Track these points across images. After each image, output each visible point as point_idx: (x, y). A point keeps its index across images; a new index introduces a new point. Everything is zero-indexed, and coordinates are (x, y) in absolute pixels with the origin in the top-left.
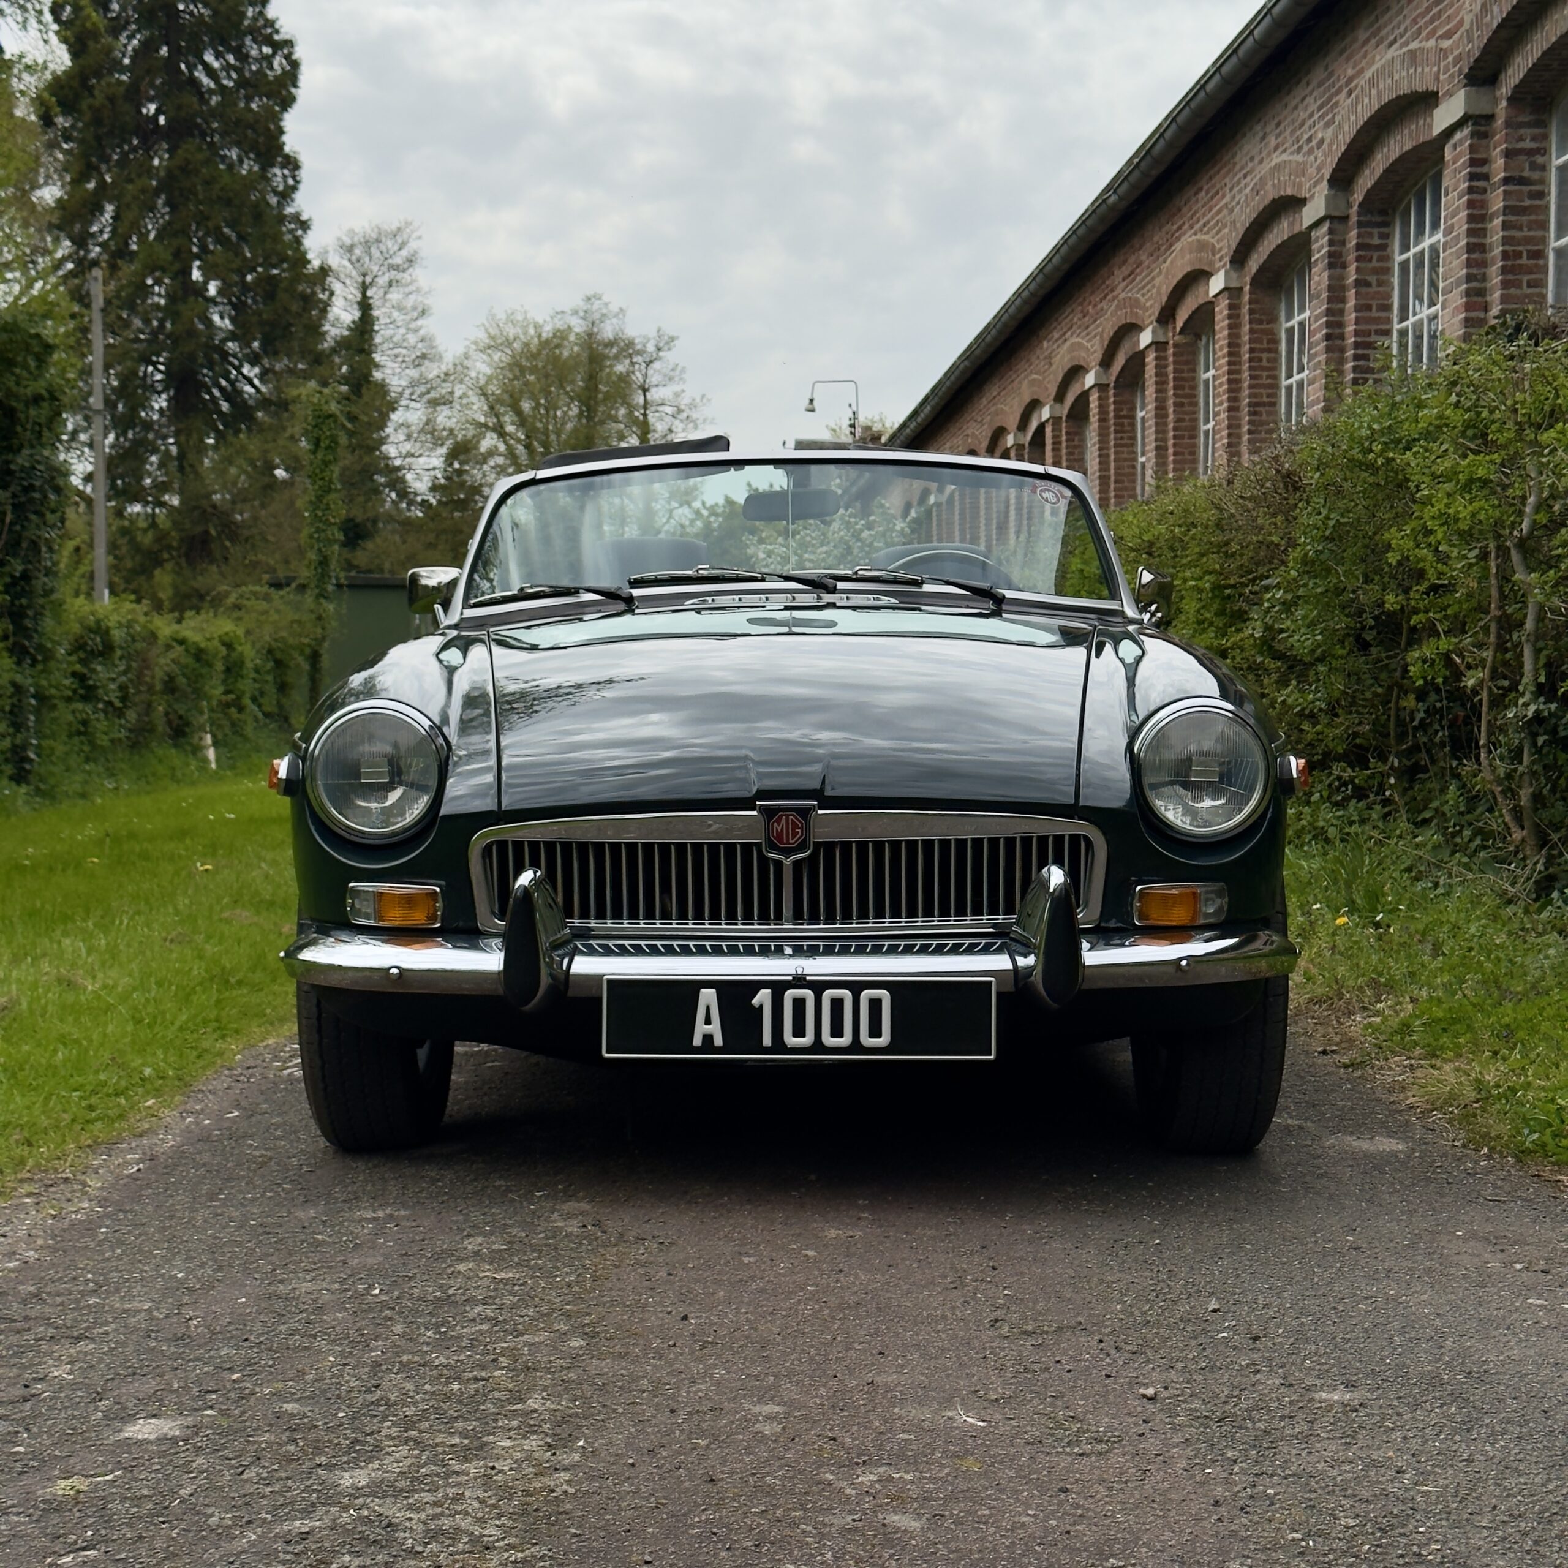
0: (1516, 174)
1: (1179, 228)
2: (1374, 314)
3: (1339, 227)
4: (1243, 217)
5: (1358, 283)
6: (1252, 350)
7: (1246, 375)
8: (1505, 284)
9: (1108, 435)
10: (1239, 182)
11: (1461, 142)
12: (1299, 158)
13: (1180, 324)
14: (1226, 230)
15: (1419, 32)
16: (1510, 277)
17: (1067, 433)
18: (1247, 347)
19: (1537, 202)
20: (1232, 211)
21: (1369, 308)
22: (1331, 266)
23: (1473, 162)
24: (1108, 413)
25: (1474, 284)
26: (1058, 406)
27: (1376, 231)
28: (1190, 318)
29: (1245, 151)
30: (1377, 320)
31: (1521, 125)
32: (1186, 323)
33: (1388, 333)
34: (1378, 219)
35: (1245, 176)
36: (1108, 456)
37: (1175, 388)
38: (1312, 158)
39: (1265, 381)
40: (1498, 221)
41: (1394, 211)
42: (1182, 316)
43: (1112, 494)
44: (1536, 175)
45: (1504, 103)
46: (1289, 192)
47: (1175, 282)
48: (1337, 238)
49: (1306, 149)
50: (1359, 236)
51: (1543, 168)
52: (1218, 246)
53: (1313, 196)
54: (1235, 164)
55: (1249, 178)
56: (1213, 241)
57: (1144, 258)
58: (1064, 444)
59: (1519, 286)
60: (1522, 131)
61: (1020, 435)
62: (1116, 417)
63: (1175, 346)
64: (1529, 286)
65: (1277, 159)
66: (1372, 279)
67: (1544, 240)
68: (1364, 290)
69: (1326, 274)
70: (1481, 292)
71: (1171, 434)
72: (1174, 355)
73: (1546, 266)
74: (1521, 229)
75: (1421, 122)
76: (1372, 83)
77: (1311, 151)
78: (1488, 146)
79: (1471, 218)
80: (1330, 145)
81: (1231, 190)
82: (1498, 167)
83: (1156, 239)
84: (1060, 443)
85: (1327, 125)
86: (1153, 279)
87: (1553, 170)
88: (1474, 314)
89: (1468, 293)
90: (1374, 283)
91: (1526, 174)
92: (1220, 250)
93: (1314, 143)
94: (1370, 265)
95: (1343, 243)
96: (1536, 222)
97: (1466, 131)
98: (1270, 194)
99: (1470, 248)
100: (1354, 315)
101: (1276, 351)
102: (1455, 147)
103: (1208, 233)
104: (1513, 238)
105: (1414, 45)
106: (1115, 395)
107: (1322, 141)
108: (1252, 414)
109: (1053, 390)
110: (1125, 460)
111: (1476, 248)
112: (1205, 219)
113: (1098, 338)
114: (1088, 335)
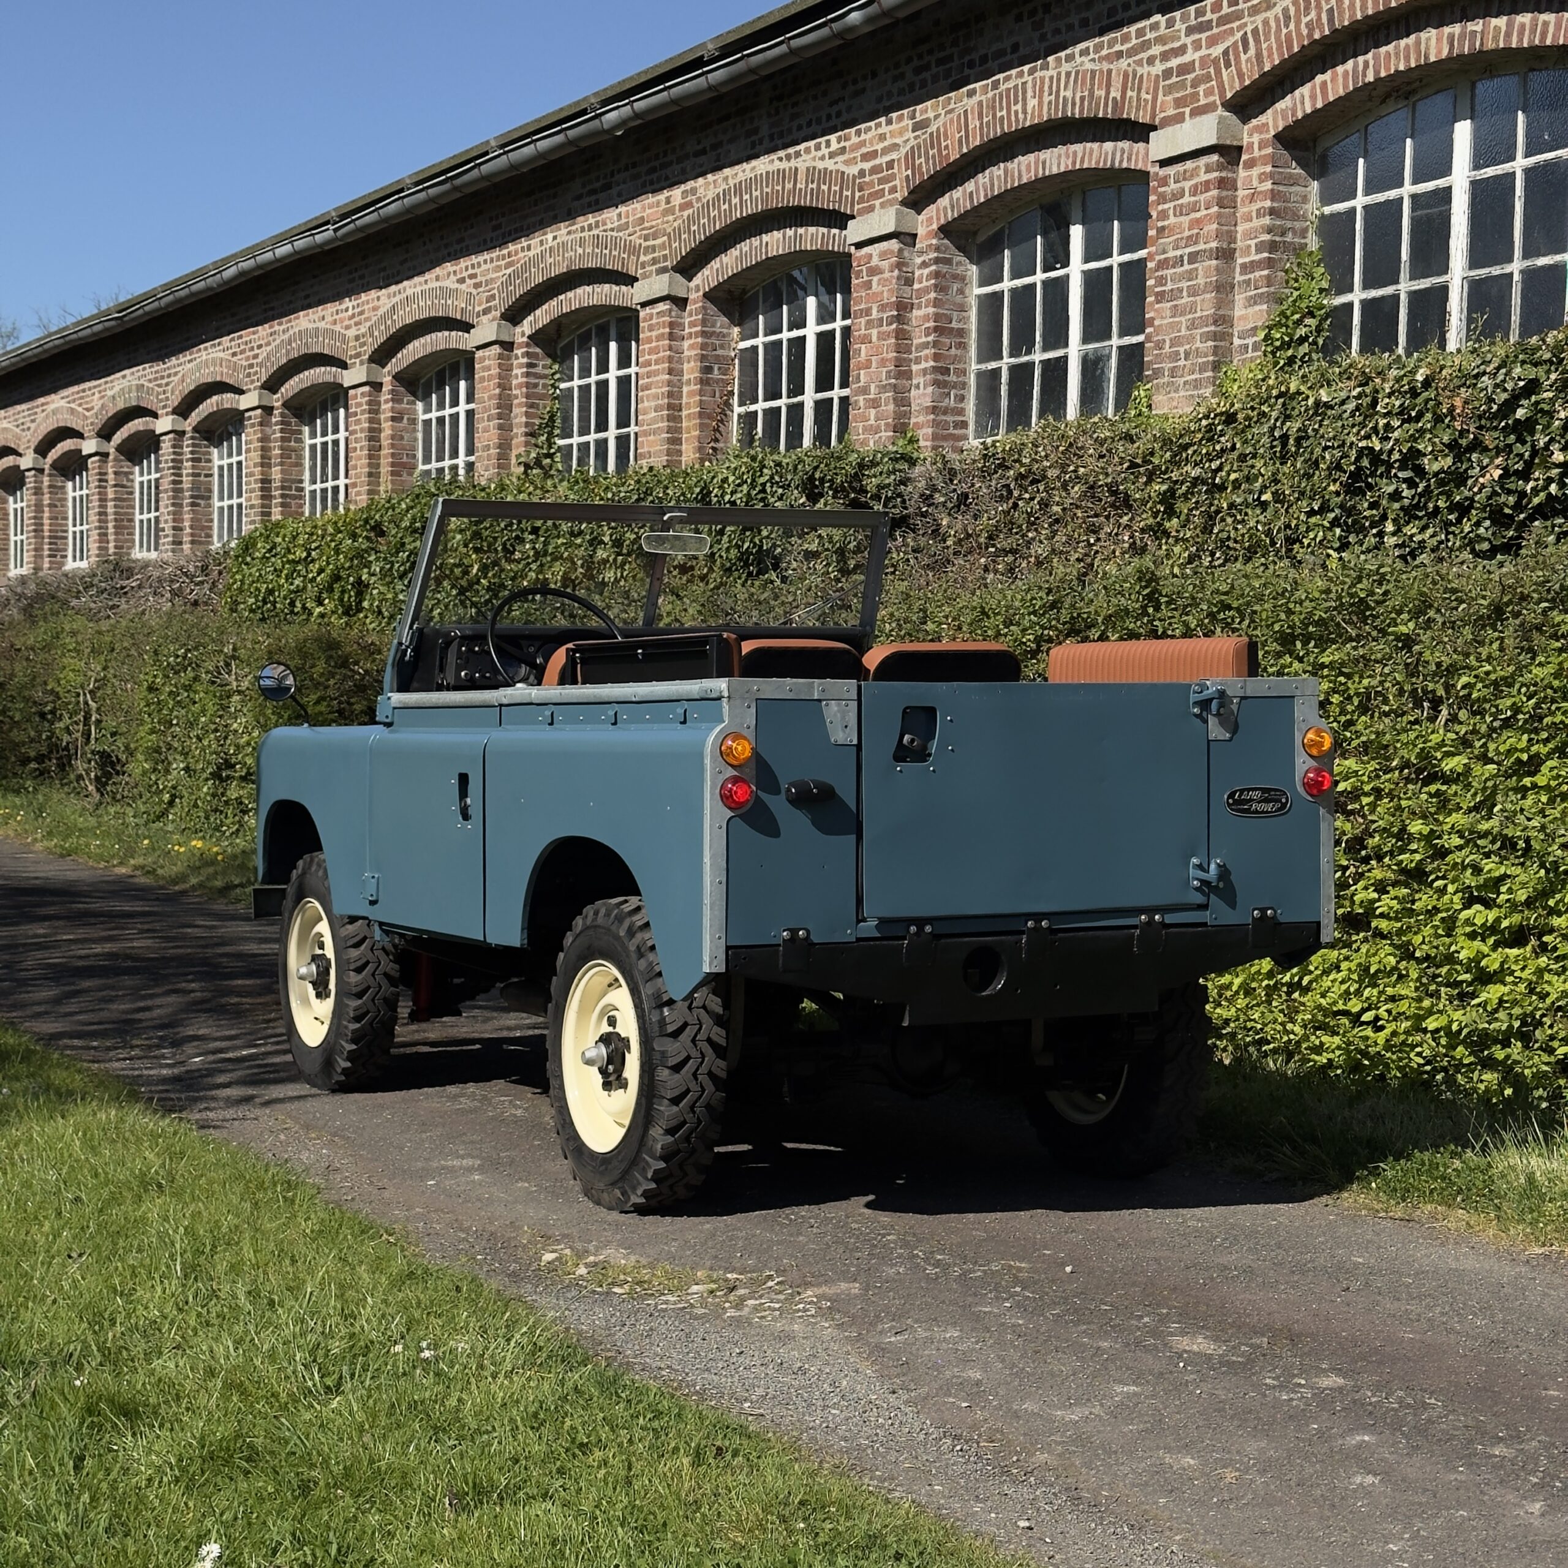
0: (119, 482)
2: (59, 521)
3: (40, 474)
5: (50, 505)
8: (116, 534)
11: (95, 462)
12: (18, 430)
15: (74, 401)
16: (119, 530)
19: (130, 497)
21: (56, 518)
25: (102, 531)
27: (58, 479)
30: (60, 525)
31: (121, 460)
33: (66, 532)
34: (59, 474)
38: (25, 433)
40: (112, 503)
41: (68, 472)
44: (129, 484)
45: (113, 450)
46: (13, 446)
48: (38, 479)
49: (21, 428)
50: (50, 480)
51: (132, 481)
53: (26, 454)
59: (124, 535)
60: (122, 463)
64: (127, 535)
66: (58, 504)
67: (133, 514)
68: (53, 508)
70: (106, 535)
74: (122, 508)
75: (78, 443)
76: (54, 412)
77: (24, 430)
78: (106, 467)
79: (100, 500)
80: (34, 433)
82: (111, 478)
85: (33, 421)
87: (137, 483)
88: (102, 545)
89: (99, 535)
90: (59, 506)
91: (124, 483)
93: (25, 427)
94: (56, 497)
95: (42, 483)
96: (129, 506)
97: (97, 458)
100: (48, 521)
102: (92, 462)
104: (119, 512)
105: (72, 405)
107: (30, 428)
111: (102, 514)
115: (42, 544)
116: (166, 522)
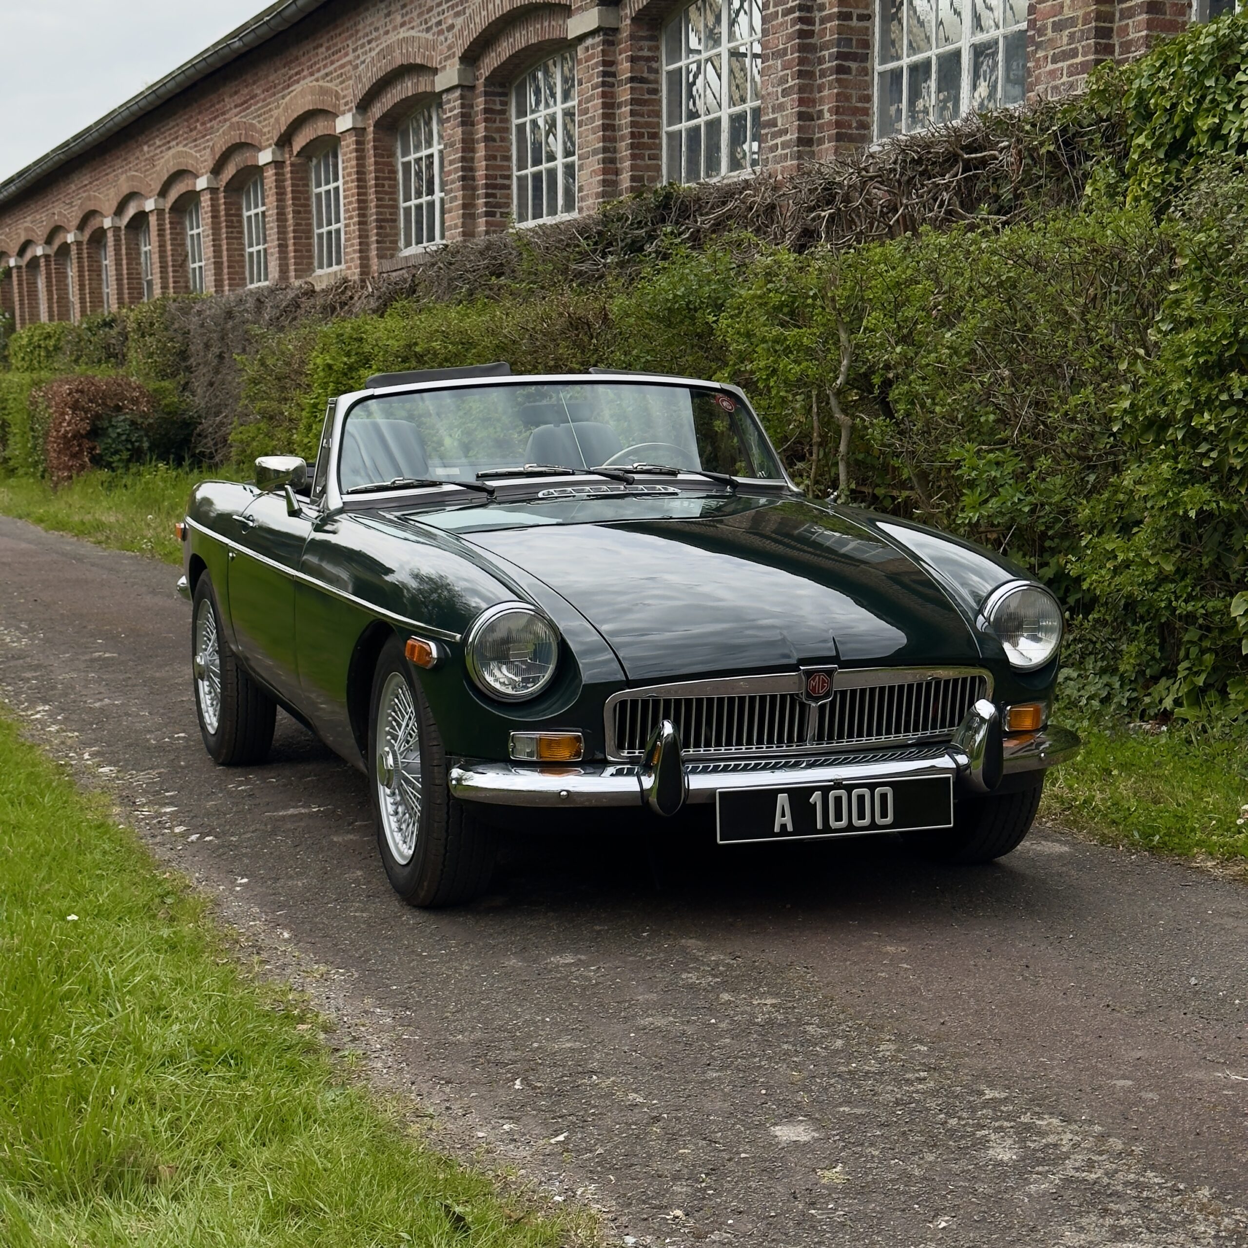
0: (638, 75)
1: (297, 74)
2: (499, 162)
3: (468, 94)
4: (369, 75)
5: (487, 139)
6: (377, 178)
7: (373, 197)
8: (633, 157)
9: (220, 229)
10: (363, 46)
11: (593, 46)
12: (429, 36)
13: (297, 147)
14: (351, 82)
16: (637, 151)
17: (171, 223)
18: (373, 175)
19: (654, 97)
20: (356, 67)
21: (494, 158)
22: (463, 124)
23: (605, 63)
24: (218, 211)
25: (608, 155)
26: (161, 200)
27: (497, 99)
28: (308, 144)
29: (369, 21)
30: (501, 168)
31: (642, 38)
32: (303, 149)
33: (509, 177)
34: (500, 90)
35: (369, 42)
36: (220, 246)
37: (293, 199)
38: (442, 38)
39: (386, 203)
40: (626, 109)
41: (511, 85)
42: (299, 142)
43: (226, 277)
44: (652, 77)
45: (628, 21)
46: (419, 61)
47: (295, 115)
48: (466, 102)
49: (435, 29)
50: (486, 102)
51: (657, 71)
52: (342, 94)
53: (444, 67)
54: (357, 31)
55: (374, 44)
56: (338, 89)
57: (258, 92)
58: (168, 232)
59: (644, 159)
60: (642, 43)
61: (117, 219)
62: (227, 215)
63: (292, 165)
64: (650, 159)
65: (403, 33)
66: (497, 136)
67: (658, 125)
68: (491, 144)
69: (459, 130)
70: (613, 161)
71: (291, 235)
72: (292, 172)
73: (661, 144)
74: (643, 116)
75: (546, 24)
77: (441, 32)
78: (615, 52)
79: (605, 105)
80: (461, 31)
81: (355, 50)
82: (624, 69)
83: (271, 78)
84: (164, 230)
85: (457, 14)
86: (270, 110)
87: (664, 74)
88: (608, 177)
89: (604, 161)
90: (498, 139)
91: (645, 75)
92: (344, 97)
93: (444, 26)
94: (495, 125)
95: (472, 107)
96: (653, 111)
97: (598, 39)
98: (399, 60)
99: (605, 127)
100: (484, 163)
101: (395, 179)
102: (587, 49)
103: (331, 81)
104: (638, 122)
106: (225, 197)
107: (451, 27)
108: (378, 227)
109: (157, 187)
110: (236, 250)
111: (609, 127)
112: (327, 70)
113: (208, 150)
114: (196, 146)
115: (474, 197)
116: (781, 107)
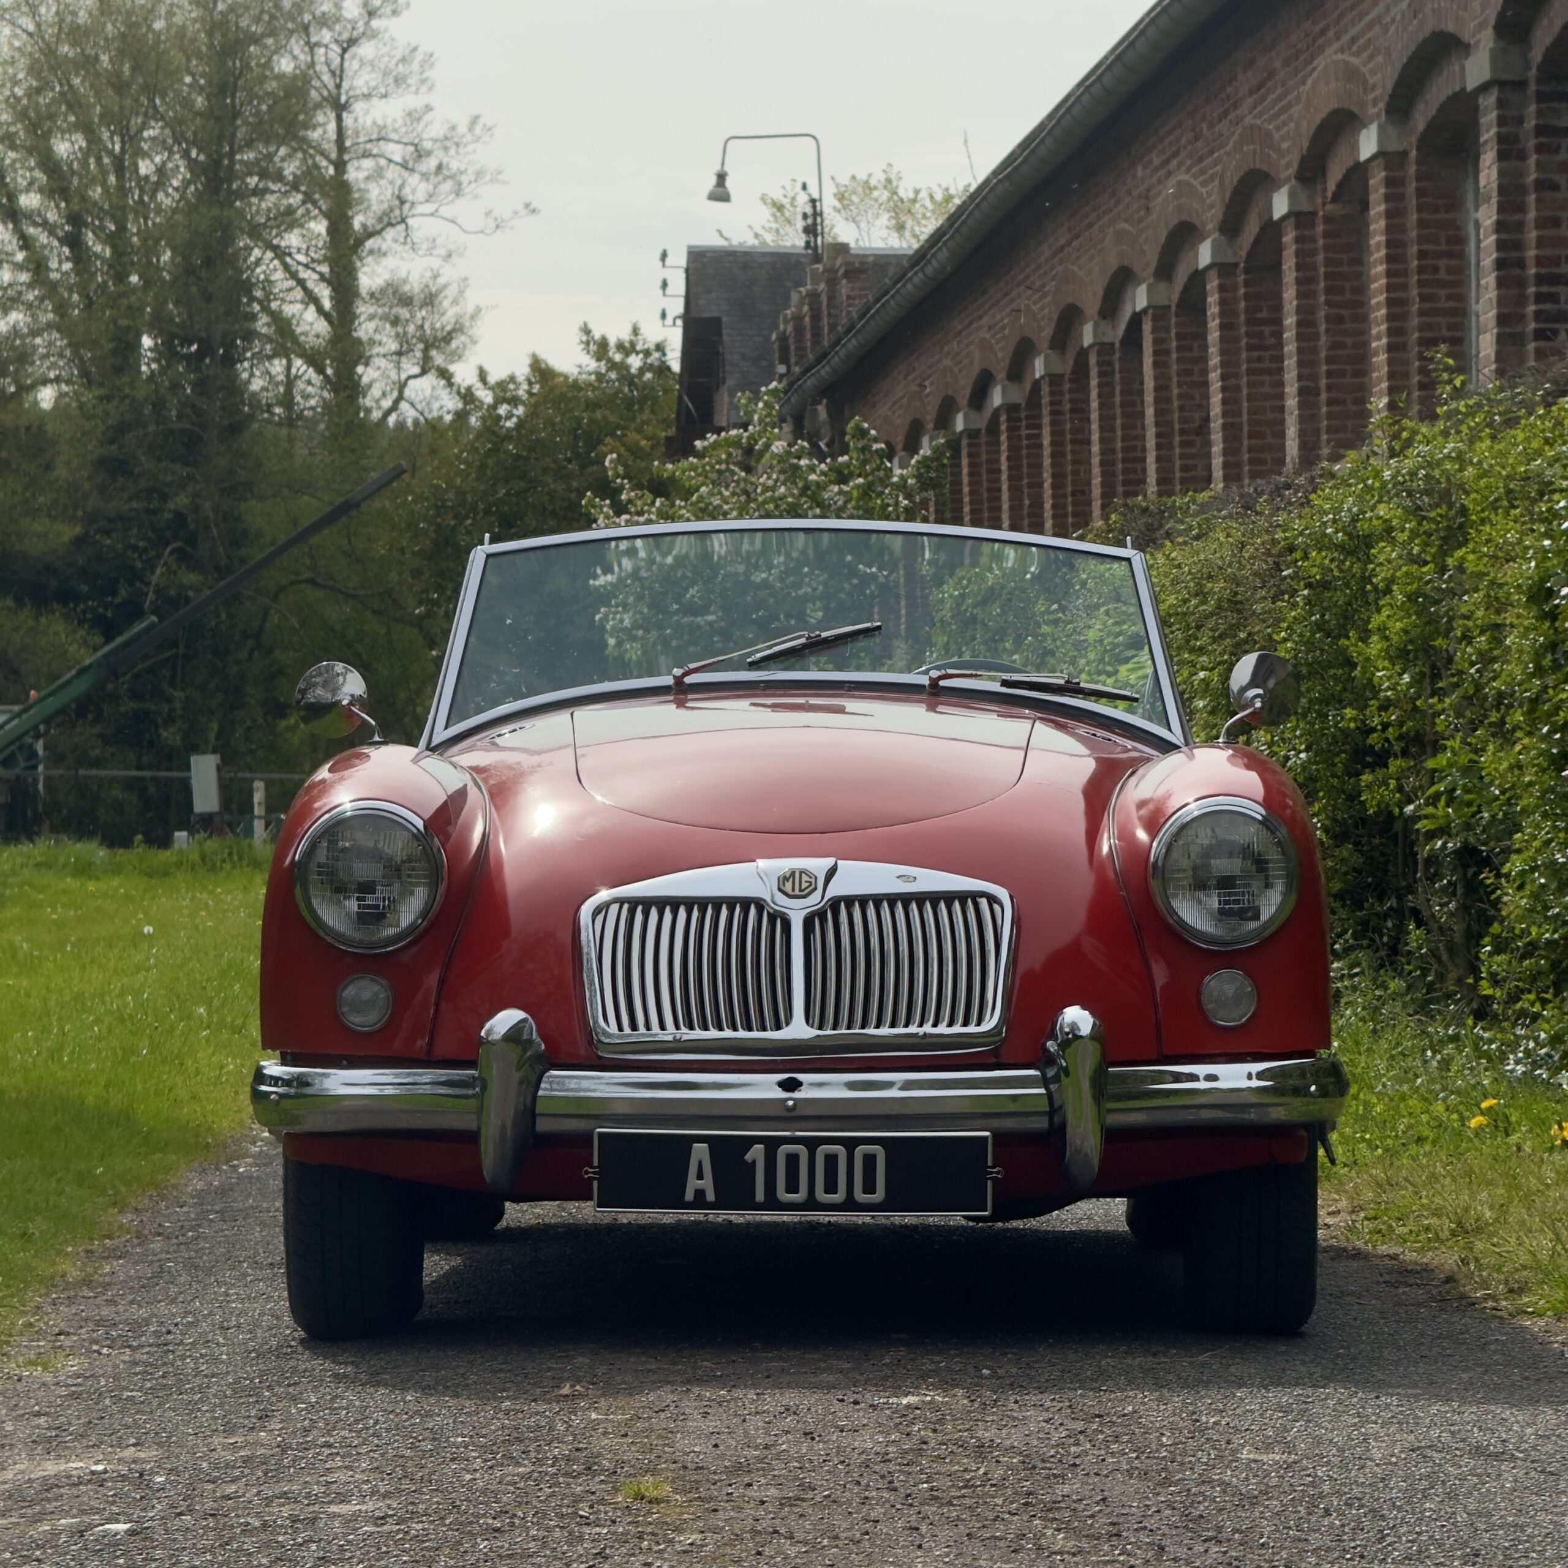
1: (1323, 32)
3: (1512, 97)
5: (1540, 184)
13: (1331, 186)
14: (1380, 59)
17: (1177, 337)
18: (1415, 248)
20: (1386, 30)
26: (1161, 286)
27: (1563, 105)
32: (1341, 185)
37: (1329, 290)
39: (1443, 304)
42: (1335, 175)
46: (1451, 27)
47: (1317, 122)
48: (1509, 114)
50: (1539, 114)
52: (1370, 81)
53: (1476, 44)
56: (1364, 70)
57: (1277, 65)
62: (1249, 321)
63: (1328, 219)
68: (1547, 195)
69: (1497, 167)
71: (1324, 368)
72: (1326, 234)
83: (1292, 38)
86: (1289, 106)
92: (1373, 87)
95: (1518, 123)
98: (1431, 21)
100: (1535, 233)
101: (1461, 255)
103: (1357, 54)
106: (1247, 283)
109: (1153, 257)
112: (1353, 32)
113: (1216, 182)
114: (1202, 172)
115: (1519, 301)
